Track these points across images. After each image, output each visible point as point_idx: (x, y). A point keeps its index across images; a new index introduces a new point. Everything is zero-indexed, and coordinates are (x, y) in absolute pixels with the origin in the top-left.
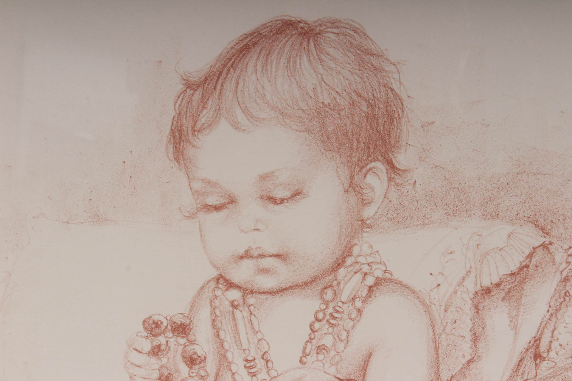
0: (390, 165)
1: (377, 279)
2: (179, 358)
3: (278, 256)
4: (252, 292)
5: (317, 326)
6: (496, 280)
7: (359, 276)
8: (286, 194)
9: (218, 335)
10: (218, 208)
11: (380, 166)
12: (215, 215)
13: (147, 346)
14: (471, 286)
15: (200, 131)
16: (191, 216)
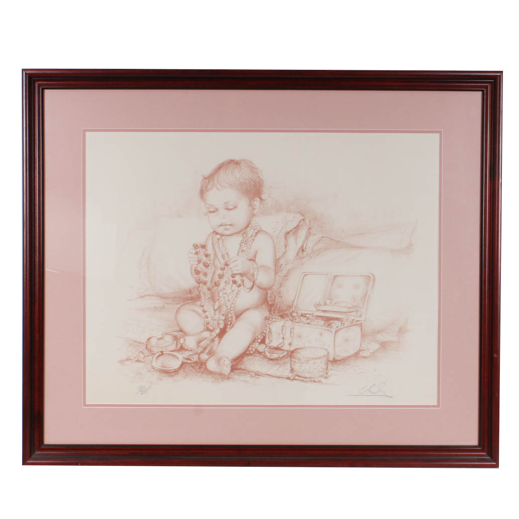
0: (261, 199)
1: (258, 230)
2: (203, 255)
3: (231, 225)
4: (224, 235)
5: (242, 244)
6: (290, 230)
7: (253, 230)
8: (232, 207)
9: (214, 248)
10: (213, 212)
11: (258, 199)
12: (212, 214)
13: (194, 252)
14: (284, 231)
15: (208, 191)
16: (206, 215)
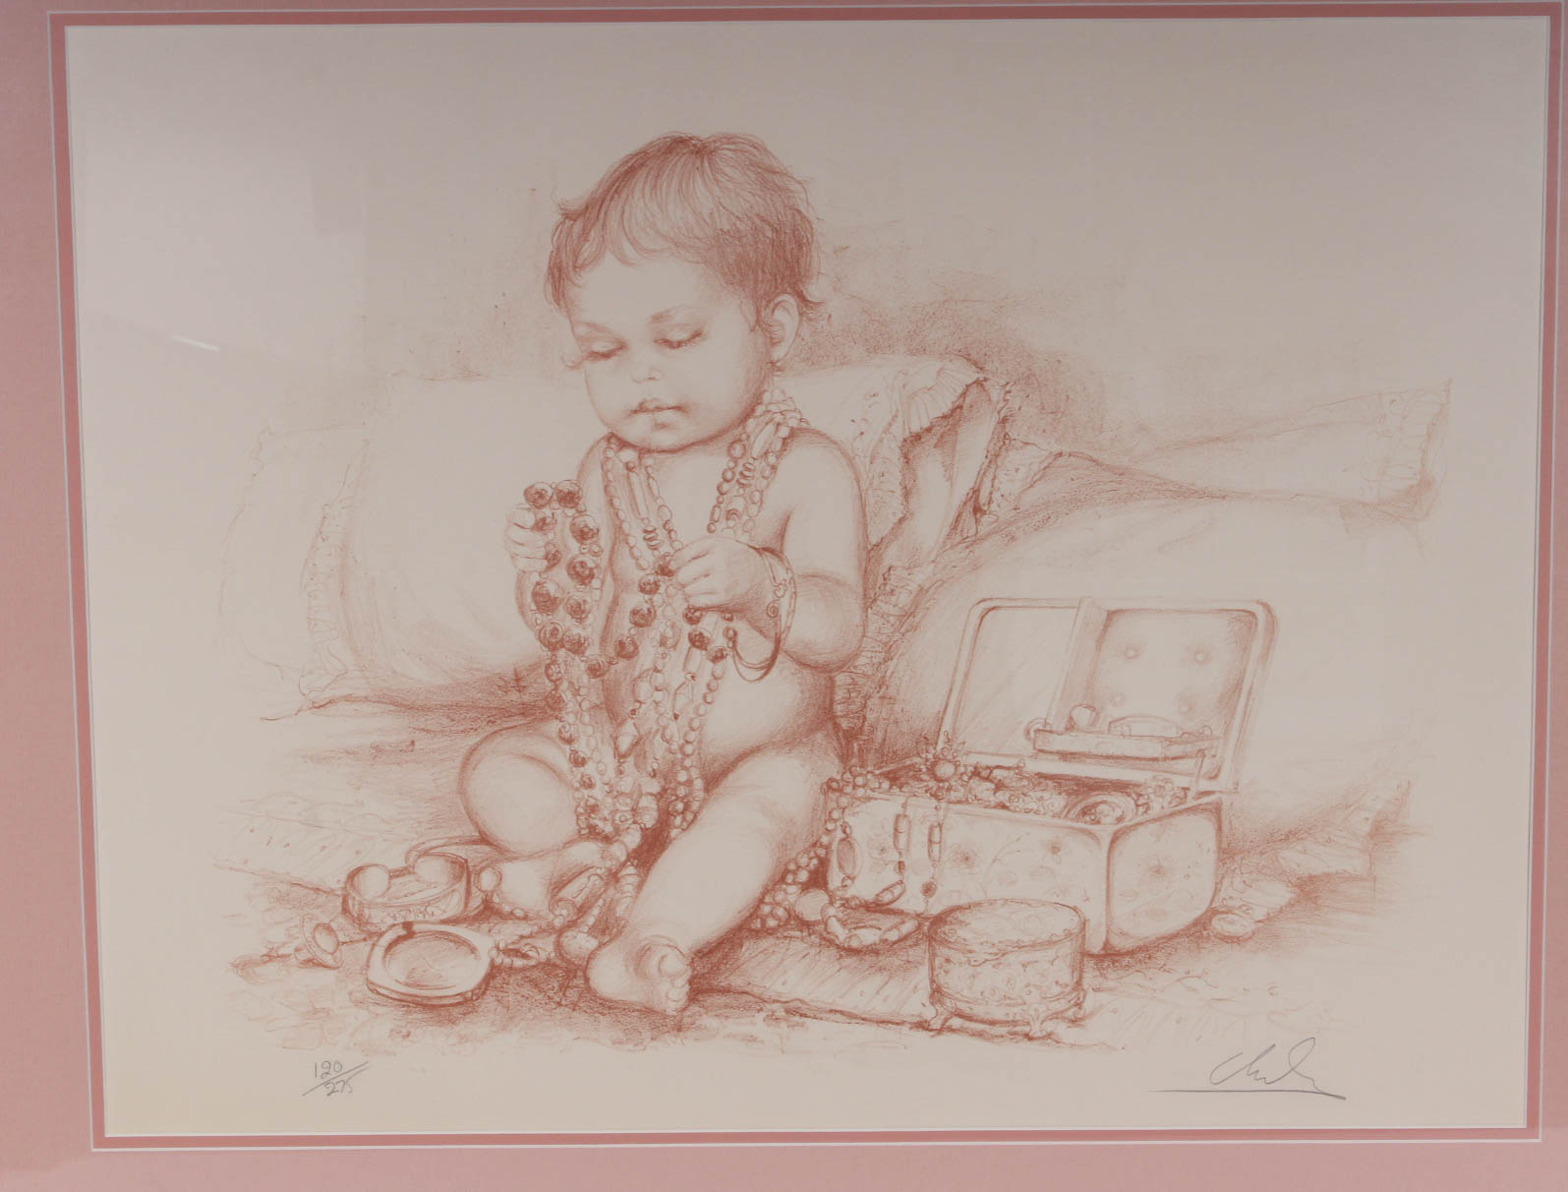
0: (801, 297)
1: (792, 429)
2: (568, 532)
3: (678, 408)
4: (649, 451)
5: (726, 487)
6: (926, 425)
7: (771, 427)
8: (684, 336)
9: (611, 503)
10: (606, 356)
11: (789, 300)
12: (603, 364)
13: (529, 519)
14: (899, 432)
15: (582, 267)
16: (576, 366)
